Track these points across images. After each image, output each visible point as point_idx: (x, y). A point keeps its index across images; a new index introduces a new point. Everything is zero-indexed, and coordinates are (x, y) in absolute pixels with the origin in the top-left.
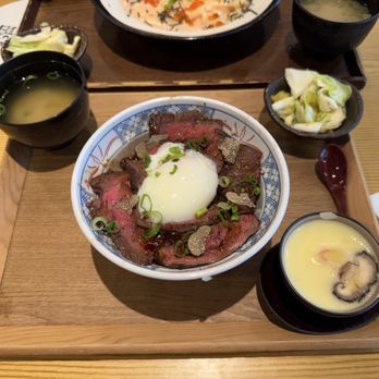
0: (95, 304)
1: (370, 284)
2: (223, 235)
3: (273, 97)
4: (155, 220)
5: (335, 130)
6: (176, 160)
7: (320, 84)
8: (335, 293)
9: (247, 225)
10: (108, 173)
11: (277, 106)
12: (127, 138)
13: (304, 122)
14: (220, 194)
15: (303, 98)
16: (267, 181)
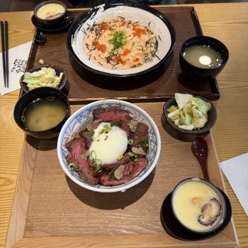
0: (76, 225)
1: (217, 216)
2: (131, 169)
3: (168, 110)
4: (98, 163)
5: (201, 129)
6: (107, 132)
7: (194, 103)
8: (199, 221)
9: (142, 163)
10: (74, 140)
11: (170, 115)
12: (82, 121)
13: (184, 124)
14: (129, 148)
15: (184, 110)
16: (151, 141)
